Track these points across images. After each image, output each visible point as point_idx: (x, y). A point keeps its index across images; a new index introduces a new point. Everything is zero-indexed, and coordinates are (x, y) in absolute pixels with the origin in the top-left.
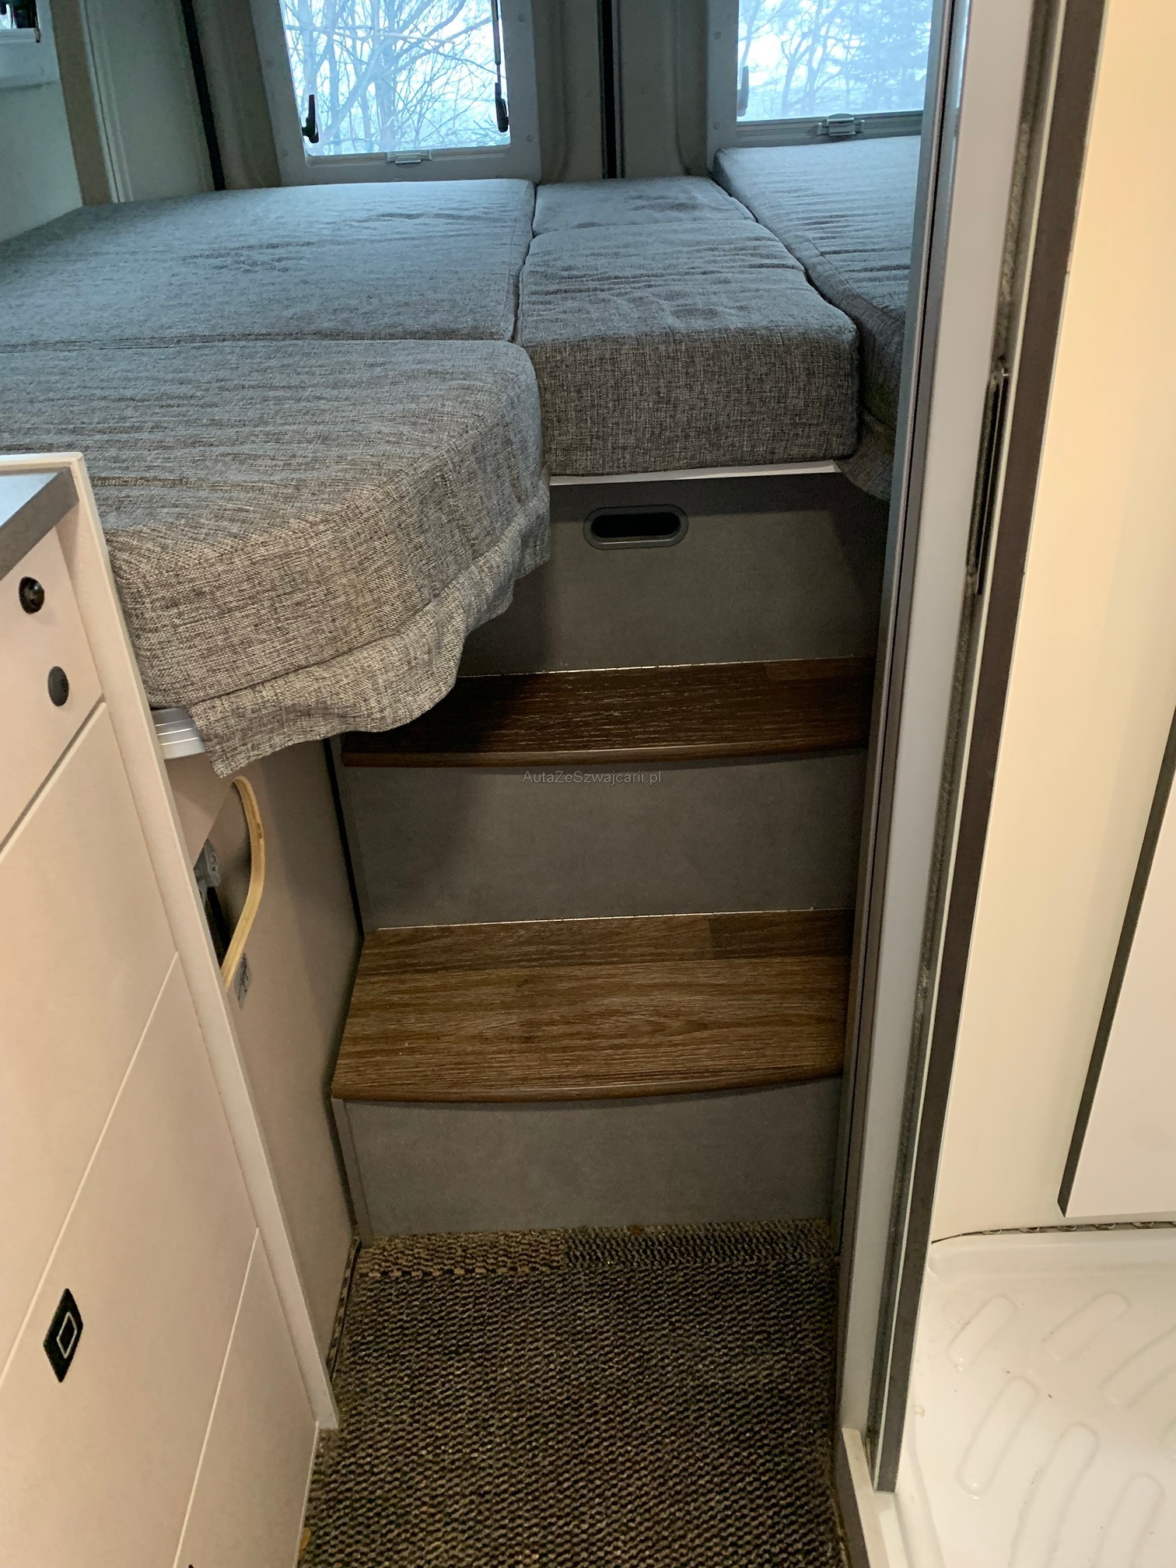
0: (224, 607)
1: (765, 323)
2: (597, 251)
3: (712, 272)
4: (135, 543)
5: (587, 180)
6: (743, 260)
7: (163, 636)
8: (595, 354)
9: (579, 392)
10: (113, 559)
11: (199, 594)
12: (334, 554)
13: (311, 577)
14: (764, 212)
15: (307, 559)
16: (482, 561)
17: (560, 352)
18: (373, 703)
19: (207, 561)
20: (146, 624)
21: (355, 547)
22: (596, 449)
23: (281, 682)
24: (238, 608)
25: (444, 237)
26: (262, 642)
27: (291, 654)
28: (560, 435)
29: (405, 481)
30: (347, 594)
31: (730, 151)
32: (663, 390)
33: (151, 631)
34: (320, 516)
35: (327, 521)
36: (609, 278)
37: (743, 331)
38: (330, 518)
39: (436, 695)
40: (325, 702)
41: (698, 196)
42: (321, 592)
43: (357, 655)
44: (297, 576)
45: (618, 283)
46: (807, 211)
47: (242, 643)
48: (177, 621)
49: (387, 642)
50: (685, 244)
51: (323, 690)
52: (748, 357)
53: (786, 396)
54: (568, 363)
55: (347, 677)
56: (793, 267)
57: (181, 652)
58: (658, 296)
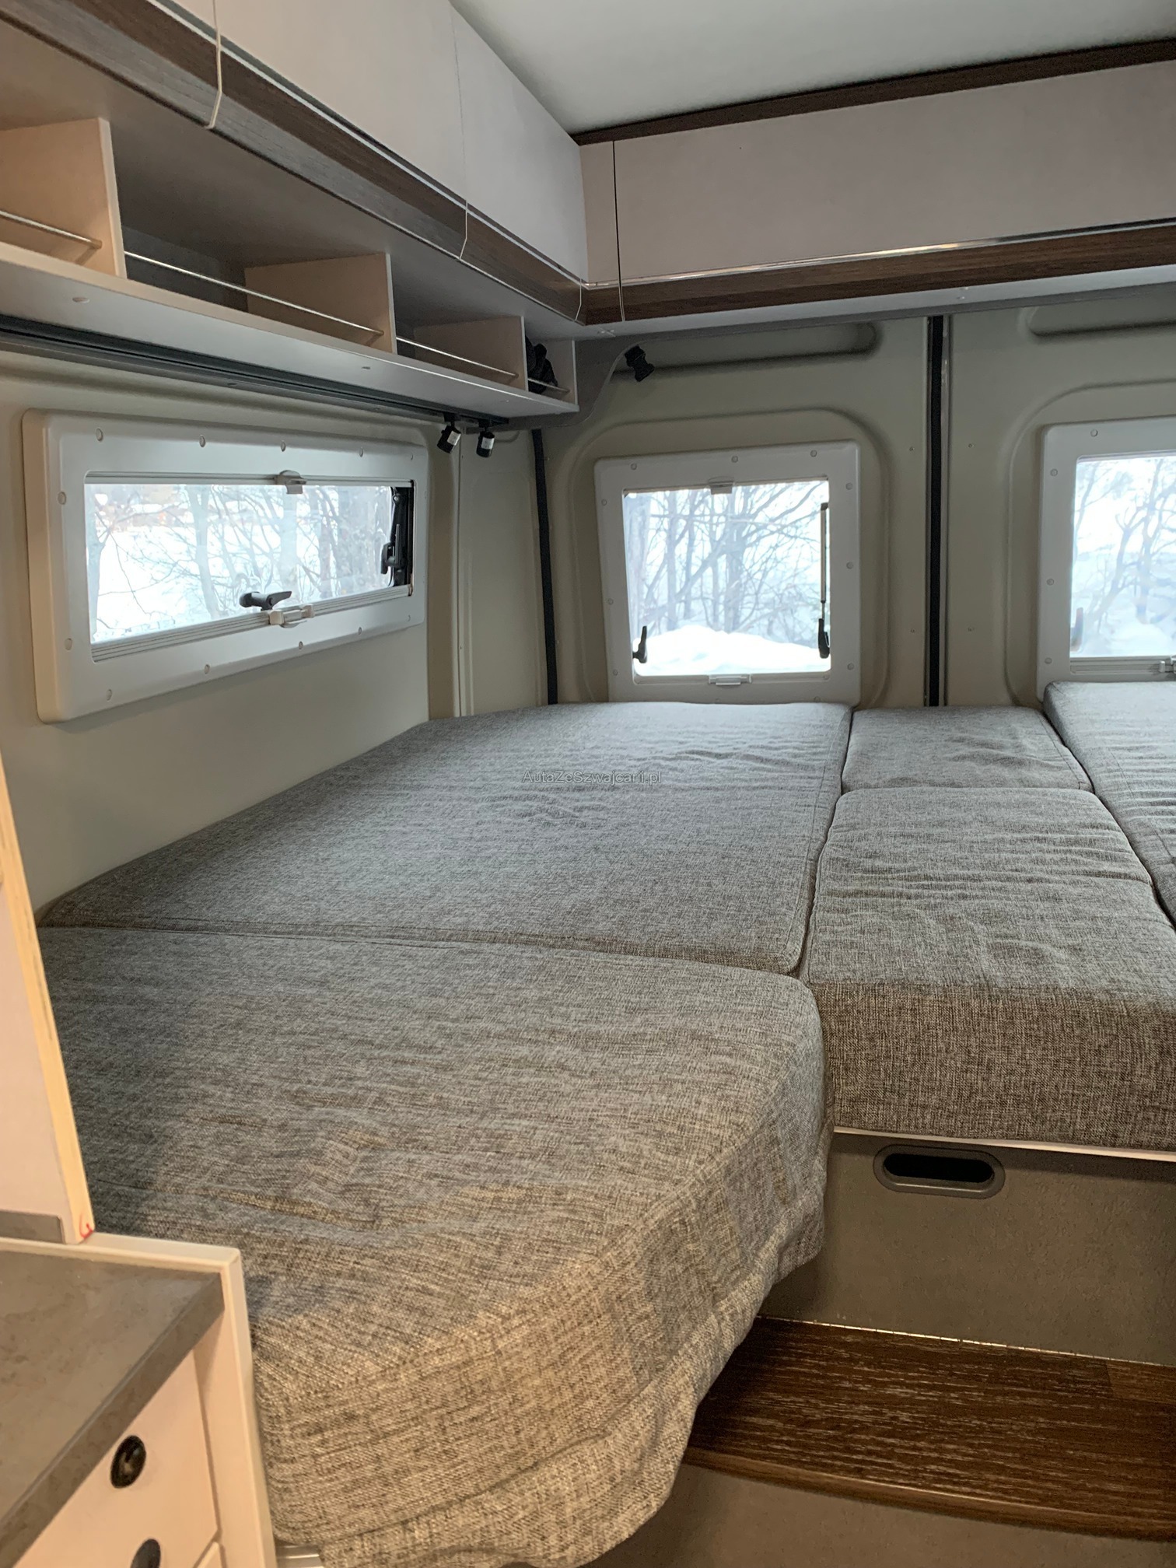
0: (379, 1432)
1: (1104, 983)
2: (908, 830)
3: (1040, 880)
4: (286, 1347)
5: (904, 709)
6: (1076, 862)
7: (299, 1467)
8: (892, 1003)
9: (871, 1039)
10: (256, 1370)
11: (351, 1417)
12: (527, 1353)
13: (494, 1384)
14: (1103, 780)
15: (491, 1365)
16: (723, 1305)
17: (852, 996)
18: (553, 1540)
19: (365, 1378)
20: (282, 1453)
21: (556, 1339)
22: (890, 1104)
23: (440, 1517)
24: (396, 1432)
25: (747, 788)
26: (422, 1470)
27: (457, 1481)
28: (847, 1084)
29: (630, 1242)
30: (539, 1397)
31: (1063, 686)
32: (974, 1051)
33: (286, 1461)
34: (515, 1306)
35: (524, 1312)
36: (917, 878)
37: (1073, 993)
38: (527, 1307)
39: (641, 1514)
40: (492, 1544)
41: (1026, 742)
42: (504, 1402)
43: (545, 1471)
44: (476, 1387)
45: (928, 887)
46: (1152, 783)
47: (397, 1472)
48: (319, 1450)
49: (586, 1449)
50: (1009, 827)
51: (492, 1528)
52: (1081, 1025)
53: (1132, 1073)
54: (860, 1009)
55: (524, 1508)
56: (1138, 879)
57: (319, 1486)
58: (970, 916)
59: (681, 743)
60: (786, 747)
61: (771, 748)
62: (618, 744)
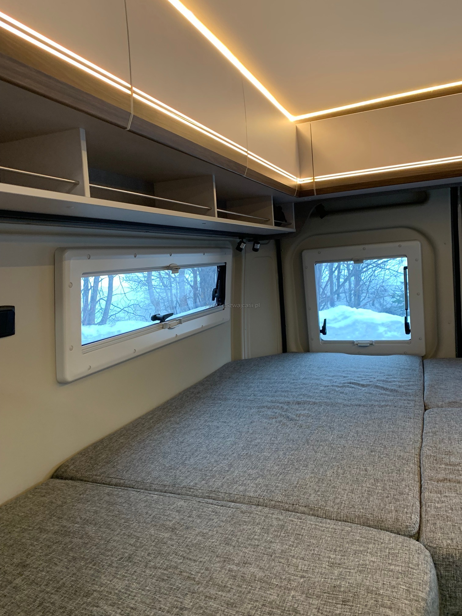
5: (447, 359)
17: (452, 556)
59: (344, 377)
60: (394, 381)
61: (387, 382)
62: (315, 377)
